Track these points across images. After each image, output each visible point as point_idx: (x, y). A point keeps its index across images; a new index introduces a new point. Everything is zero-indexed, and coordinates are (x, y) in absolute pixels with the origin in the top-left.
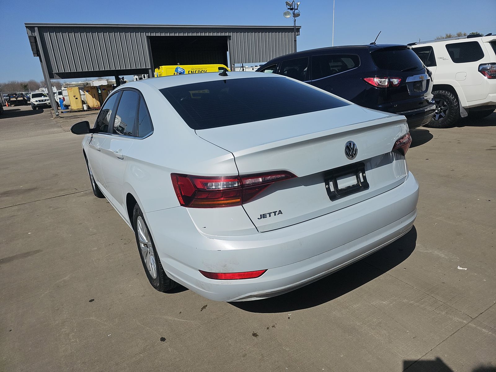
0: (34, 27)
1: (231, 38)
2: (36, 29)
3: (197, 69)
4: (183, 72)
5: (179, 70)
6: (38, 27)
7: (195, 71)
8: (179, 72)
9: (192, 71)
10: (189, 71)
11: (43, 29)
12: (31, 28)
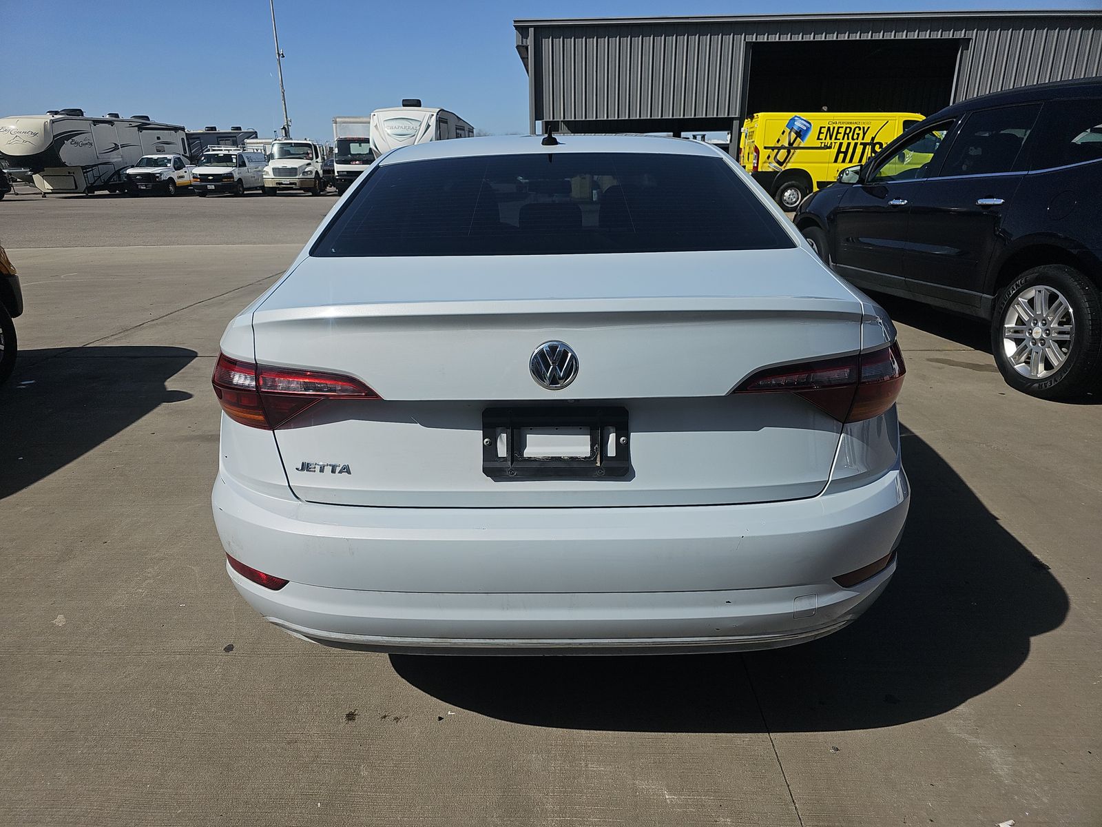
0: (528, 27)
1: (972, 44)
2: (531, 30)
3: (843, 123)
4: (805, 128)
5: (798, 124)
6: (536, 27)
7: (839, 128)
8: (795, 128)
9: (829, 128)
10: (821, 128)
11: (544, 31)
12: (522, 29)
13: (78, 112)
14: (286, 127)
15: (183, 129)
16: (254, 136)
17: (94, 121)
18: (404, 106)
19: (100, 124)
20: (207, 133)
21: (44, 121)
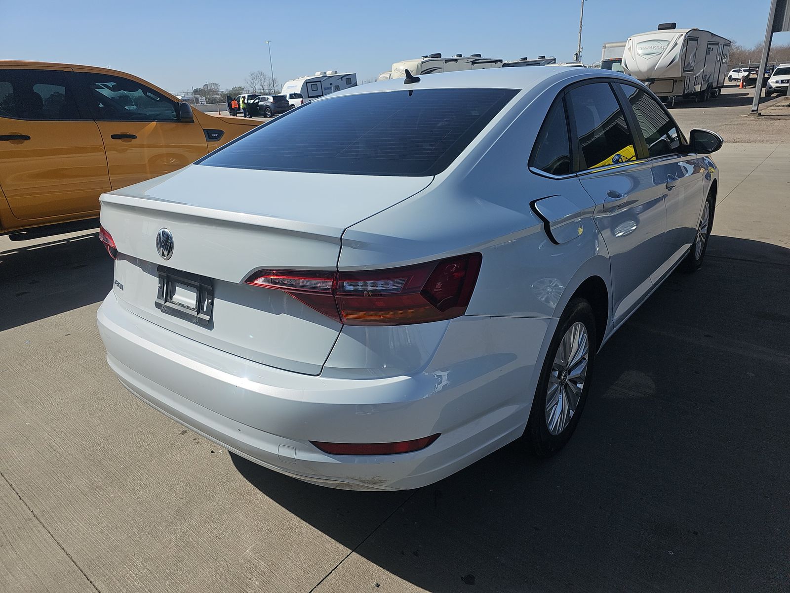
13: (439, 55)
14: (578, 53)
15: (501, 61)
16: (554, 61)
17: (446, 60)
18: (659, 29)
19: (449, 62)
20: (521, 63)
21: (417, 63)
